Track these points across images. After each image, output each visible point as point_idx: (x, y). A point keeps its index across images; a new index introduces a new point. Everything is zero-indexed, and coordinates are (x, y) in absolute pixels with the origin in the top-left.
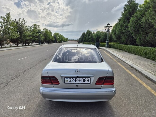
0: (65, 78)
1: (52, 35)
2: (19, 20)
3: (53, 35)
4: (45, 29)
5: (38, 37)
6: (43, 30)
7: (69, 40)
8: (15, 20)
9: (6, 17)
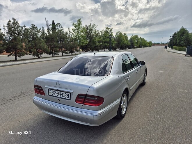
0: (49, 90)
1: (127, 39)
2: (90, 25)
3: (129, 39)
4: (119, 32)
5: (110, 42)
6: (117, 33)
7: (154, 44)
8: (86, 25)
9: (77, 23)
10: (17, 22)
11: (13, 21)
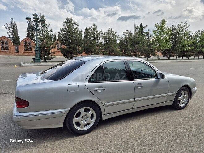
2: (179, 24)
8: (173, 25)
9: (160, 24)
10: (96, 27)
11: (93, 27)
